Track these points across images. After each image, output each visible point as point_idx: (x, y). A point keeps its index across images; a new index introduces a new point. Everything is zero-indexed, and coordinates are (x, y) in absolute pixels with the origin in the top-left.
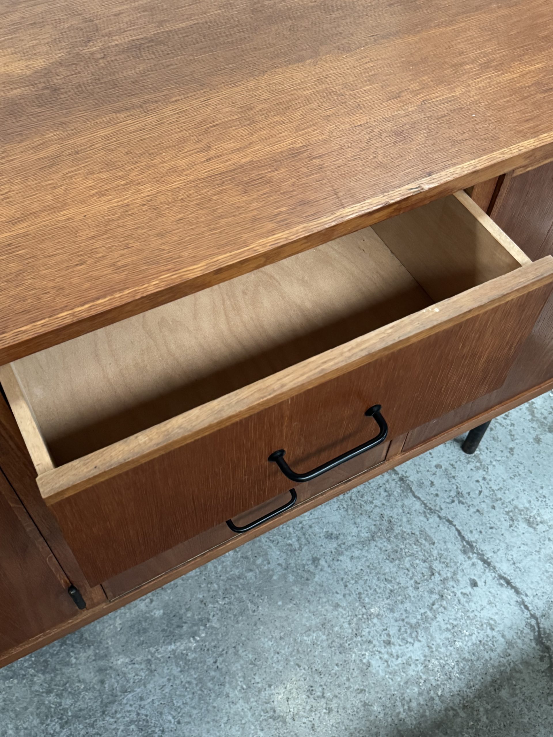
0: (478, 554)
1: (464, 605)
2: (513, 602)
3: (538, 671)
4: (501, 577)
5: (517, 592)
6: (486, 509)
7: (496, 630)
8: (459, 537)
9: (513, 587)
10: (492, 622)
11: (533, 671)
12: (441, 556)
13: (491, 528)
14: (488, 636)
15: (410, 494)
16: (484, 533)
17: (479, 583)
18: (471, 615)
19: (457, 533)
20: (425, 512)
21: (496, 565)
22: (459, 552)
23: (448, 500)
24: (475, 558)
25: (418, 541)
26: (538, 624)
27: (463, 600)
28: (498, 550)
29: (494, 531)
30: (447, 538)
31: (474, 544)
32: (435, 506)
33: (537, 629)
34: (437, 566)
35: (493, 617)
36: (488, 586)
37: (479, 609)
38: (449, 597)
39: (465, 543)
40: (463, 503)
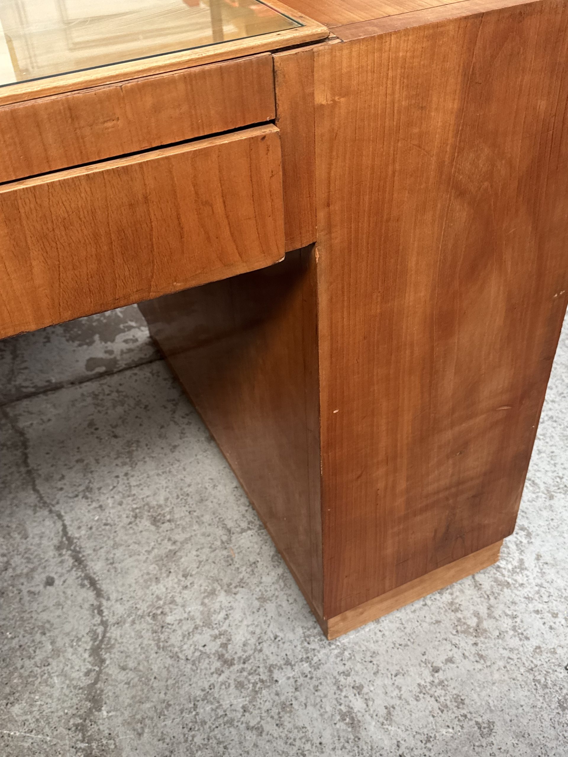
0: (74, 551)
1: (23, 605)
2: (87, 606)
3: (75, 687)
4: (88, 577)
5: (99, 593)
6: (110, 505)
7: (48, 635)
8: (61, 533)
9: (95, 589)
10: (47, 626)
11: (68, 686)
12: (27, 550)
13: (106, 524)
14: (33, 641)
15: (30, 487)
16: (94, 529)
17: (57, 582)
18: (26, 616)
19: (61, 529)
20: (35, 506)
21: (89, 563)
22: (52, 547)
23: (70, 495)
24: (67, 554)
25: (9, 534)
26: (105, 632)
27: (27, 598)
28: (101, 548)
29: (108, 527)
30: (47, 532)
31: (75, 541)
32: (53, 500)
33: (100, 638)
34: (17, 560)
35: (52, 621)
36: (66, 585)
37: (39, 611)
38: (11, 595)
39: (64, 539)
40: (87, 498)
